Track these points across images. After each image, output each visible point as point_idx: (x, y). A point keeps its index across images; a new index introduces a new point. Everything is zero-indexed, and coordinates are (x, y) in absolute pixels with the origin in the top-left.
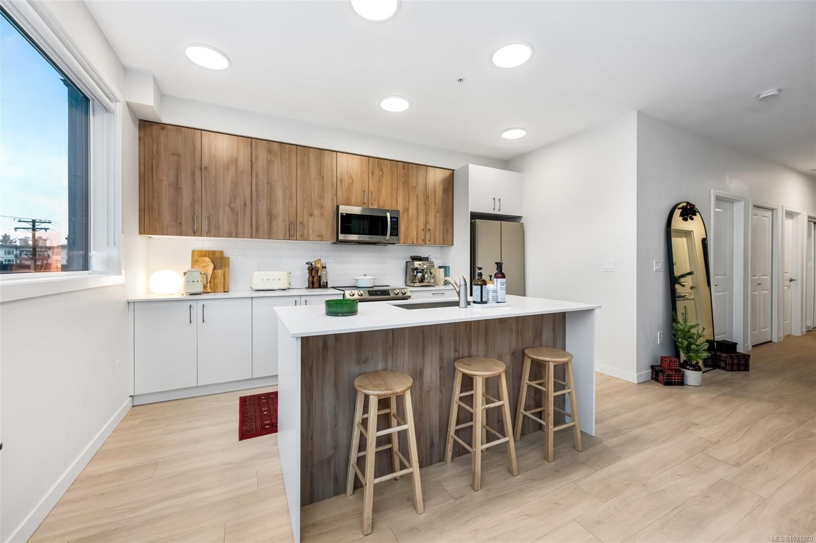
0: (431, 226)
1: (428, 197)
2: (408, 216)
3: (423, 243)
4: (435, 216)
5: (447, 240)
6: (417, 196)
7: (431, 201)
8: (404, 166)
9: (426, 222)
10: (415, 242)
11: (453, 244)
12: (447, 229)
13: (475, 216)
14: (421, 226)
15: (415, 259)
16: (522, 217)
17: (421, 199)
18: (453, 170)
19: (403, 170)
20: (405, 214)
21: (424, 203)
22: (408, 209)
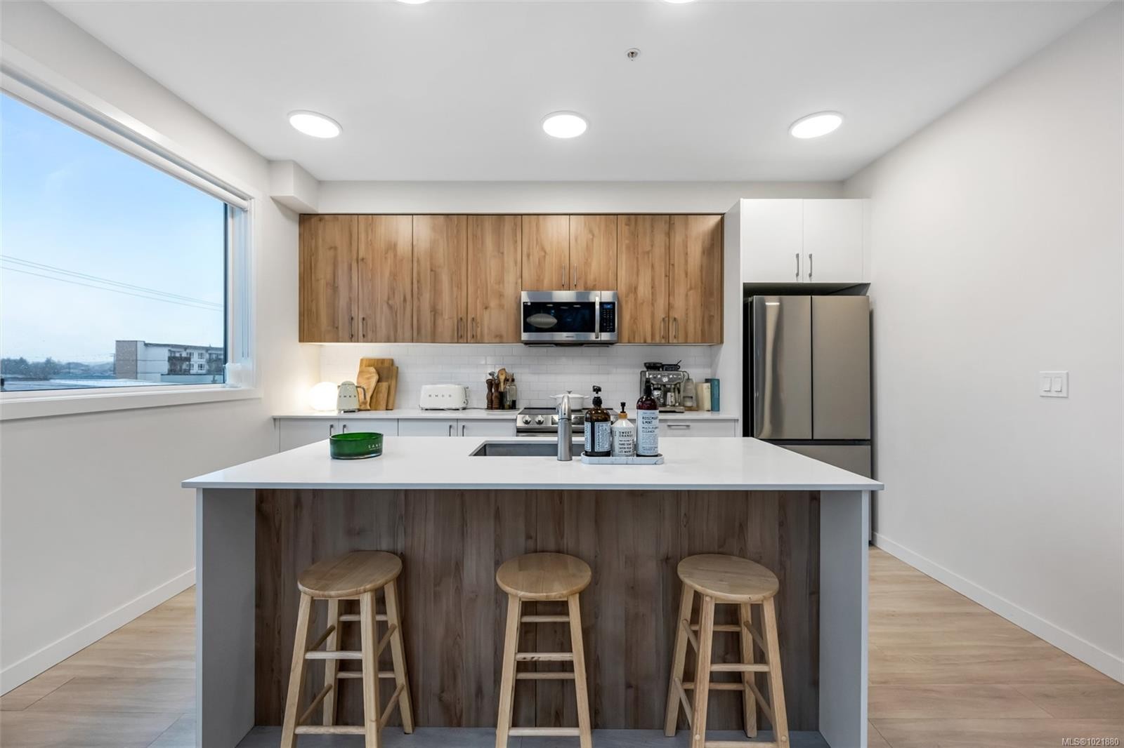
0: (678, 313)
1: (673, 265)
2: (636, 299)
3: (663, 341)
4: (687, 295)
5: (711, 336)
6: (653, 267)
7: (679, 272)
8: (629, 220)
9: (670, 307)
10: (649, 340)
11: (722, 342)
12: (711, 317)
13: (751, 291)
14: (660, 314)
15: (652, 367)
16: (869, 284)
17: (660, 270)
18: (723, 214)
19: (627, 227)
20: (632, 296)
21: (666, 276)
22: (636, 288)
